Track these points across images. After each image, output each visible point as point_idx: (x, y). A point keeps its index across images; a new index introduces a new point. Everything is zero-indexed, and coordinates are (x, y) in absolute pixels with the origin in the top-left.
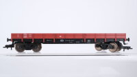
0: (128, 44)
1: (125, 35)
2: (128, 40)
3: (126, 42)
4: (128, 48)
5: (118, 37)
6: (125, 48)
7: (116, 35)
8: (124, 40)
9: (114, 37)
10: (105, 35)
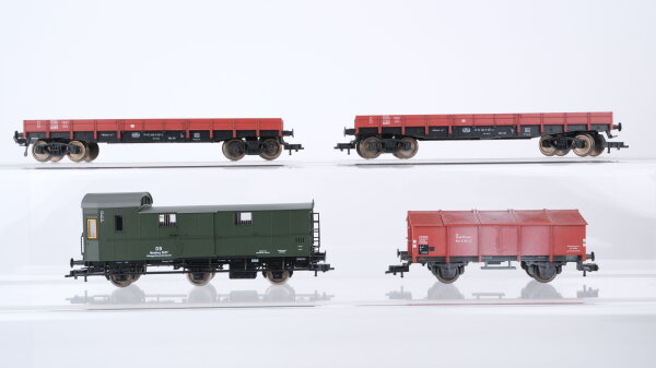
0: (617, 136)
1: (610, 115)
2: (619, 127)
3: (613, 132)
4: (620, 145)
5: (594, 121)
6: (611, 145)
7: (589, 115)
8: (608, 127)
9: (584, 121)
10: (565, 115)
